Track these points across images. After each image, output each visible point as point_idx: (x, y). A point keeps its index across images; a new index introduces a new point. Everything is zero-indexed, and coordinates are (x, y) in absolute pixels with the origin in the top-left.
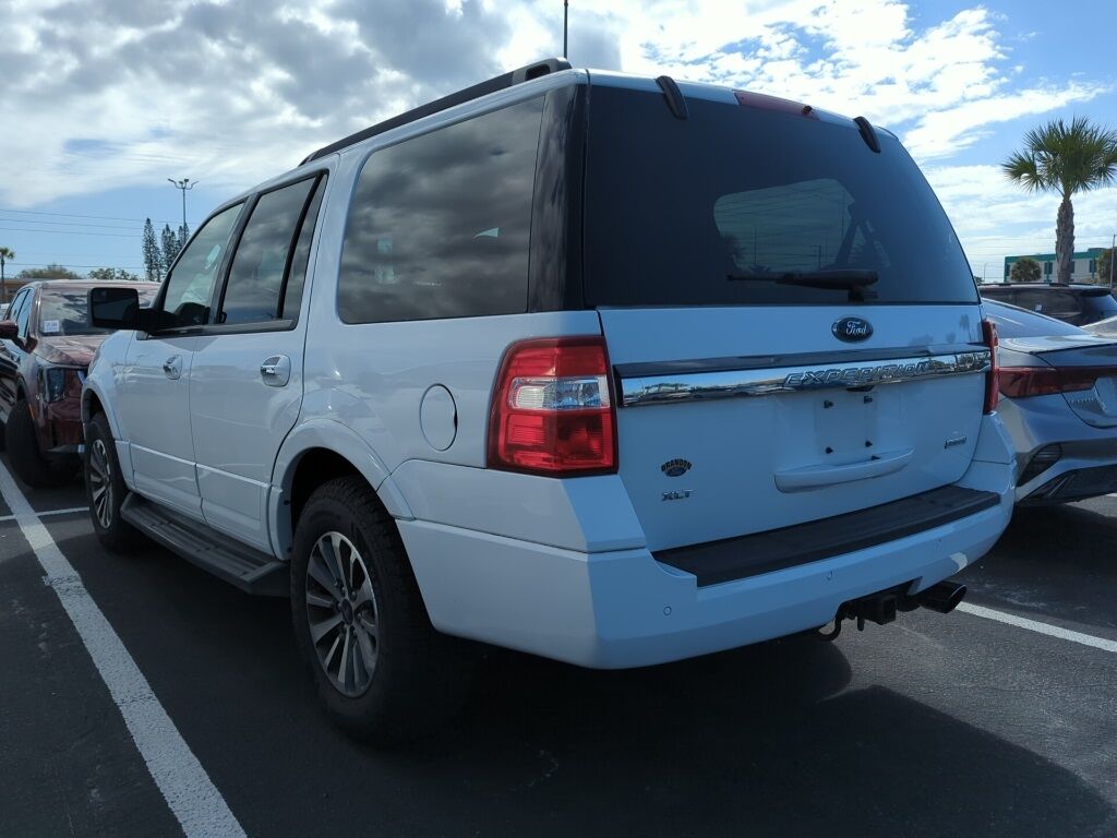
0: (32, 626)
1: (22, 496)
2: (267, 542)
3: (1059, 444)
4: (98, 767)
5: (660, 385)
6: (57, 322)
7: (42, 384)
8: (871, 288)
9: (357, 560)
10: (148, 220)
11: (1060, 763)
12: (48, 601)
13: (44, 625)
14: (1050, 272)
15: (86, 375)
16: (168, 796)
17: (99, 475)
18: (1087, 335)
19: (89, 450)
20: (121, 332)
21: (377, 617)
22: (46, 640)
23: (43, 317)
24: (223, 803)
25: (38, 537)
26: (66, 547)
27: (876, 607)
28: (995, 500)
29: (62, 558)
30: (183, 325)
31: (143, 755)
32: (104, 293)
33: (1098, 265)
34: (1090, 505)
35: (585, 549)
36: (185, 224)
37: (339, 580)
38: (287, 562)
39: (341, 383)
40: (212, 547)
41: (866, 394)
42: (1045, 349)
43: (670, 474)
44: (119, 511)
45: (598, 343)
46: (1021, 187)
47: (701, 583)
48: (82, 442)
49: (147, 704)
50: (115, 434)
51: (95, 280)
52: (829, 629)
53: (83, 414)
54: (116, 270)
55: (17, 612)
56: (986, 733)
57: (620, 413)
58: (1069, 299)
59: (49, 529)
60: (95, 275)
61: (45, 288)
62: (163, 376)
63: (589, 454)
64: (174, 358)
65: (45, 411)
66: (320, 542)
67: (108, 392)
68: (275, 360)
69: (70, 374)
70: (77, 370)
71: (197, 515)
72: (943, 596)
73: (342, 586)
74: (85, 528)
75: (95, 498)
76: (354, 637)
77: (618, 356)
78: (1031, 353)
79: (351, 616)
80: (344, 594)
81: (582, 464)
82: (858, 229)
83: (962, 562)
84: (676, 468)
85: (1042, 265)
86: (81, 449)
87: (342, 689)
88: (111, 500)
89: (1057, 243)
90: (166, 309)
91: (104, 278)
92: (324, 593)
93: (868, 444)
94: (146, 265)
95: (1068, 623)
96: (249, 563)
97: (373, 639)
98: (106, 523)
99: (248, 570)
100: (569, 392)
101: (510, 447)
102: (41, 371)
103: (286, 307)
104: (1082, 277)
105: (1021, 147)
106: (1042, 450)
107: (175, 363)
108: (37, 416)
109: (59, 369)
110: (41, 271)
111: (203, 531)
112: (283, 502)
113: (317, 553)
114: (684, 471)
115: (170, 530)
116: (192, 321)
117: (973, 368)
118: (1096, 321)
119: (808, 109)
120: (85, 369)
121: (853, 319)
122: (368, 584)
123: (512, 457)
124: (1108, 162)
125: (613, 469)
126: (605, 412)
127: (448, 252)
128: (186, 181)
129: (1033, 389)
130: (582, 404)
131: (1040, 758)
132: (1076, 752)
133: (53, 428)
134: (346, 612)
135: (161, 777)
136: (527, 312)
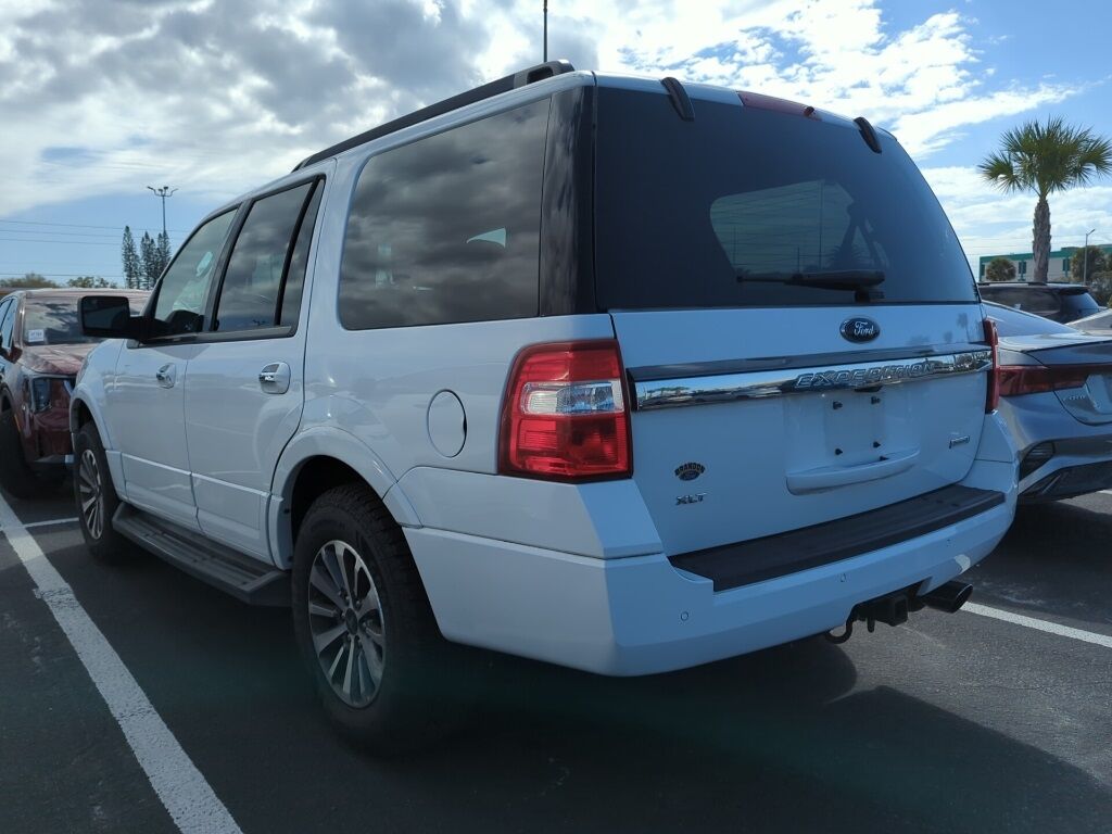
0: (24, 640)
1: (9, 507)
2: (266, 552)
3: (1051, 442)
4: (100, 783)
5: (663, 389)
6: (42, 331)
7: (28, 394)
8: (878, 288)
9: (361, 569)
10: (127, 228)
11: (1072, 761)
12: (39, 615)
13: (37, 639)
14: (1024, 272)
15: (73, 385)
16: (173, 811)
17: (88, 485)
18: (1073, 333)
19: (78, 460)
20: (110, 342)
21: (383, 627)
22: (38, 654)
23: (27, 327)
24: (230, 819)
25: (27, 549)
26: (56, 558)
27: (887, 609)
28: (1000, 499)
29: (52, 571)
30: (174, 333)
31: (146, 770)
32: (94, 302)
33: (1071, 264)
34: (1081, 502)
35: (602, 555)
36: (165, 232)
37: (343, 590)
38: (289, 571)
39: (336, 390)
40: (208, 557)
41: (873, 394)
42: (1036, 347)
43: (684, 477)
44: (110, 522)
45: (611, 346)
46: (998, 188)
47: (718, 588)
48: (70, 452)
49: (147, 718)
50: (106, 443)
51: (74, 289)
52: (839, 632)
53: (71, 424)
54: (95, 278)
55: (9, 626)
56: (995, 732)
57: (634, 416)
58: (1047, 297)
59: (37, 541)
60: (74, 284)
61: (29, 297)
62: (156, 385)
63: (602, 459)
64: (167, 367)
65: (31, 421)
66: (323, 551)
67: (98, 400)
68: (274, 368)
69: (57, 383)
70: (63, 379)
71: (192, 524)
72: (949, 597)
73: (346, 595)
74: (76, 538)
75: (85, 510)
76: (358, 647)
77: (631, 360)
78: (1022, 352)
79: (356, 626)
80: (348, 604)
81: (595, 469)
82: (858, 230)
83: (965, 564)
84: (690, 472)
85: (1016, 264)
86: (68, 459)
87: (347, 700)
88: (101, 511)
89: (1034, 242)
90: (157, 317)
91: (83, 286)
92: (328, 602)
93: (876, 445)
94: (125, 273)
95: (1067, 620)
96: (248, 574)
97: (379, 649)
98: (96, 533)
99: (247, 580)
100: (582, 397)
101: (523, 453)
102: (26, 381)
103: (284, 314)
104: (1057, 276)
105: (997, 148)
106: (1034, 448)
107: (168, 371)
108: (23, 427)
109: (45, 379)
110: (19, 280)
111: (198, 541)
112: (283, 510)
113: (320, 562)
114: (697, 475)
115: (166, 541)
116: (184, 328)
117: (972, 367)
118: (1076, 319)
119: (811, 110)
120: (72, 379)
121: (859, 319)
122: (373, 592)
123: (524, 465)
124: (1083, 162)
125: (627, 474)
126: (618, 416)
127: (431, 260)
128: (166, 188)
129: (1025, 387)
130: (594, 408)
131: (1050, 757)
132: (1085, 751)
133: (40, 438)
134: (350, 622)
135: (165, 793)
136: (538, 316)
